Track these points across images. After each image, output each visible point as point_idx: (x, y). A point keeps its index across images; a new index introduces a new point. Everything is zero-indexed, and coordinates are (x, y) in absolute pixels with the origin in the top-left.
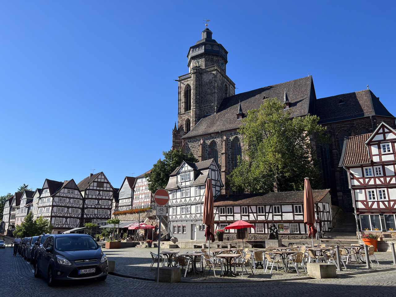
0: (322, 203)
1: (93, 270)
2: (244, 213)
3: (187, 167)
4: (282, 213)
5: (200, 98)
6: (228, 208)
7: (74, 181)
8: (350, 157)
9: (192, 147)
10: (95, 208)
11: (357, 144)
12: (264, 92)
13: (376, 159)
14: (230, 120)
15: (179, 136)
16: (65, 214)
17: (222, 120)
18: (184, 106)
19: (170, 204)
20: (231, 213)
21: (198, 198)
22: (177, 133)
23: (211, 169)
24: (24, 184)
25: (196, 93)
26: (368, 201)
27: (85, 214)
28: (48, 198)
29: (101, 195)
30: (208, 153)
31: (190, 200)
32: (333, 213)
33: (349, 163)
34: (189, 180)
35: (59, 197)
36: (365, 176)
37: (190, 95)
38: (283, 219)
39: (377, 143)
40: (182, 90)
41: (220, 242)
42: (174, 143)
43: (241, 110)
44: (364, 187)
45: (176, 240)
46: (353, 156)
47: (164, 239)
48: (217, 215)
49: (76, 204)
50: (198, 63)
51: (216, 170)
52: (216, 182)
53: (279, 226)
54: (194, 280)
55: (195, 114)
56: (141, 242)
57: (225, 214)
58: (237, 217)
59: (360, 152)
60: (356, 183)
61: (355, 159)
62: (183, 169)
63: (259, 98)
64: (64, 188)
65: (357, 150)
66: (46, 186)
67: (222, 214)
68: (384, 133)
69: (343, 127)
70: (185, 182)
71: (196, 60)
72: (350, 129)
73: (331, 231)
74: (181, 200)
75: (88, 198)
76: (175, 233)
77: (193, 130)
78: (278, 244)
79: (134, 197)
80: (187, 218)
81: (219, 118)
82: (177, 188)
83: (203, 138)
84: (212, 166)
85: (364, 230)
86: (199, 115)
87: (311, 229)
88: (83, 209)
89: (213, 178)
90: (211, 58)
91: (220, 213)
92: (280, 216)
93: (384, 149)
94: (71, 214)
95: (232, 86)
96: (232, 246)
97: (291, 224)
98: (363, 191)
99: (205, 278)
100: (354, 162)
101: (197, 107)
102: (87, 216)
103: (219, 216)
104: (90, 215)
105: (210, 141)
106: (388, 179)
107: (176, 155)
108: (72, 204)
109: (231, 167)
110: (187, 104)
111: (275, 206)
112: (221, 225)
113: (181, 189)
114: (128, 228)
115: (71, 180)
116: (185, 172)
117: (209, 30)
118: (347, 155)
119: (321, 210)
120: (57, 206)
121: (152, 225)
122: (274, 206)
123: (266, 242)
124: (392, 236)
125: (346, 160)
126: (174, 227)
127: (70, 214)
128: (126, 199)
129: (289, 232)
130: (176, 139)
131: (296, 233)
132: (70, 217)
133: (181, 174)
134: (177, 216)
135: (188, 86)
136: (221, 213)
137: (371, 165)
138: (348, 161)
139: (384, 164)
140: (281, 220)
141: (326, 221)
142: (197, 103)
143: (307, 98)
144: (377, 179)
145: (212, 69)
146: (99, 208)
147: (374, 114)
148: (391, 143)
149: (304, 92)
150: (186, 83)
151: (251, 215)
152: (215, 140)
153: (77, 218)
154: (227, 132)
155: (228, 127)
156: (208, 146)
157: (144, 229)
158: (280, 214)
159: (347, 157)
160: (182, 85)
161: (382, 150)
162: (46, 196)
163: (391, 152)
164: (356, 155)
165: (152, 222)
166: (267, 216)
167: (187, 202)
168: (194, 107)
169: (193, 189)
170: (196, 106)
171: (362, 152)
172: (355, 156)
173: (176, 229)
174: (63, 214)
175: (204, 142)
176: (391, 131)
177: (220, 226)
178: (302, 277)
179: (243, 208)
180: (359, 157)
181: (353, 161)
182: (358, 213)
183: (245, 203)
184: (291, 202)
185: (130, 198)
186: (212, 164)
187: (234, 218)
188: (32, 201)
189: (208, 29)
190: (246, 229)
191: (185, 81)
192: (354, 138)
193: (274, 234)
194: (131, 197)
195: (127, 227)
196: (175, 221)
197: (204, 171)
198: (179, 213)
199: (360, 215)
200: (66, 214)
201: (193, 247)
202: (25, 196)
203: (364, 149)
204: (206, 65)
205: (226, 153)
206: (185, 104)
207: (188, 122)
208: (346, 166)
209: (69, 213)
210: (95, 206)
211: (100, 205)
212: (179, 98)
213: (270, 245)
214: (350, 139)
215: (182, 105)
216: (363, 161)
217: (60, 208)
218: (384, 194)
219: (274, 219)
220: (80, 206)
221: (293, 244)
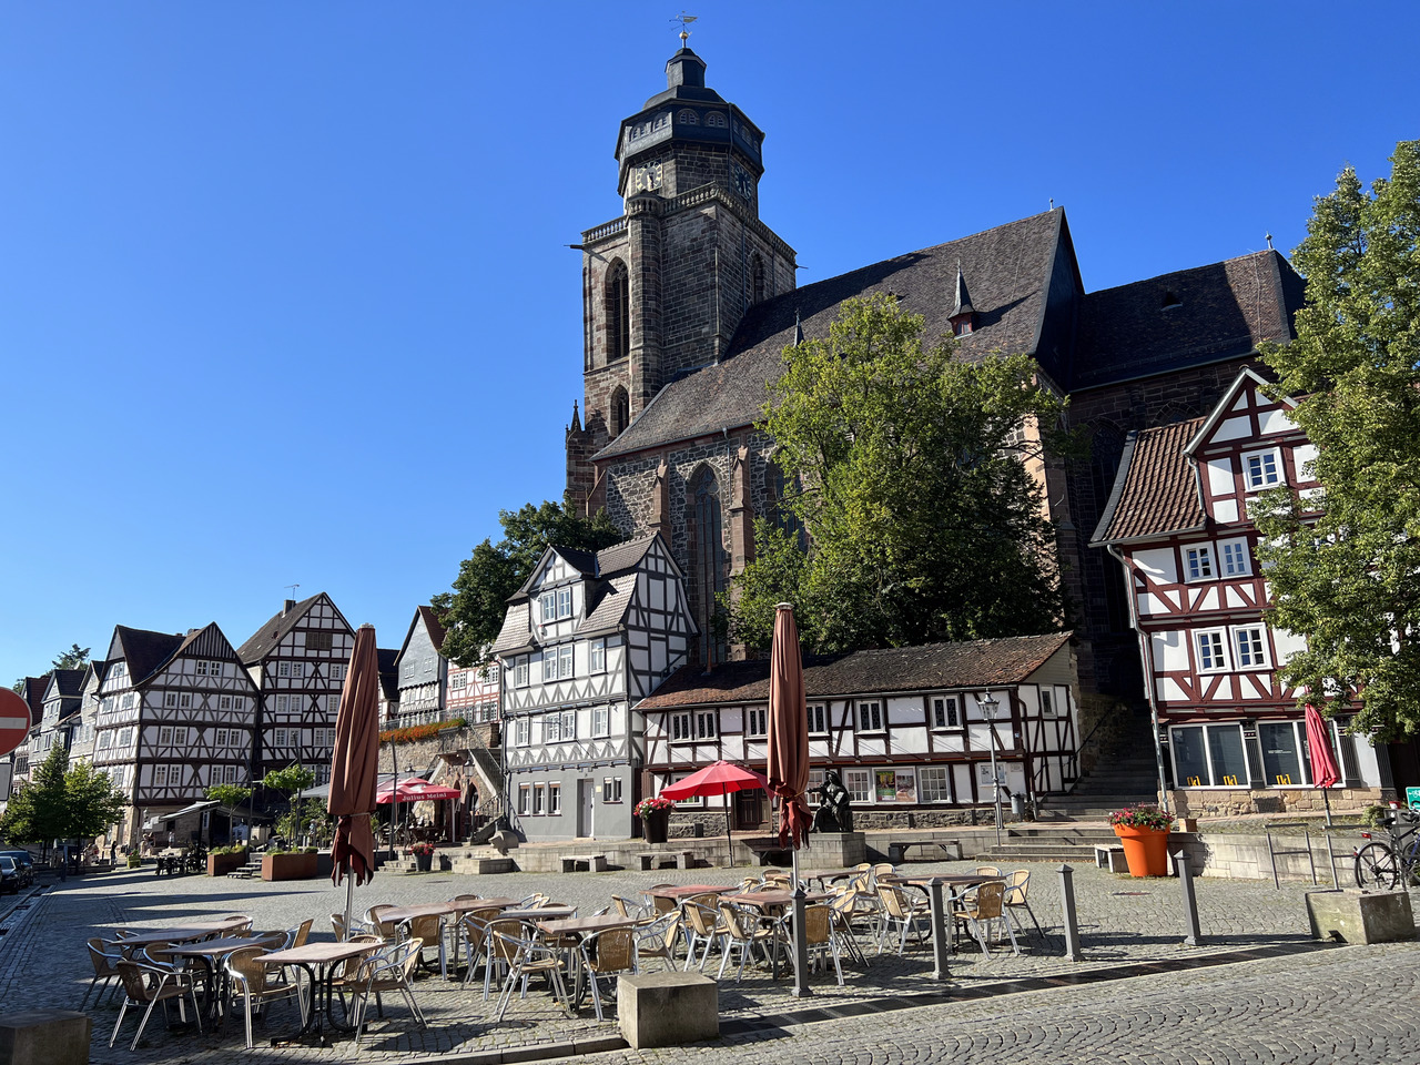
0: (1037, 685)
2: (754, 732)
3: (561, 569)
4: (888, 727)
5: (661, 310)
6: (701, 717)
7: (217, 629)
8: (1136, 509)
9: (627, 490)
10: (303, 725)
11: (1167, 458)
12: (891, 278)
13: (1225, 513)
14: (765, 387)
15: (586, 452)
16: (189, 749)
17: (738, 386)
18: (604, 341)
19: (507, 707)
20: (711, 735)
21: (597, 682)
22: (581, 442)
23: (646, 571)
24: (75, 646)
25: (644, 292)
26: (1198, 673)
27: (267, 747)
28: (126, 695)
29: (321, 678)
30: (684, 510)
31: (574, 689)
32: (1085, 723)
33: (1130, 530)
34: (569, 616)
35: (165, 688)
36: (1188, 579)
37: (626, 299)
38: (894, 751)
39: (1230, 449)
40: (597, 282)
41: (655, 846)
42: (572, 478)
44: (1181, 621)
45: (511, 841)
46: (1148, 505)
48: (662, 744)
49: (231, 712)
50: (651, 178)
51: (670, 577)
52: (669, 618)
53: (878, 777)
55: (644, 369)
56: (402, 851)
57: (690, 737)
58: (733, 746)
59: (1174, 489)
60: (1155, 606)
61: (1151, 516)
62: (550, 577)
64: (184, 655)
65: (1166, 480)
66: (119, 651)
67: (680, 740)
68: (1253, 411)
69: (1177, 394)
70: (555, 626)
71: (646, 167)
72: (1199, 402)
73: (1075, 791)
74: (543, 689)
75: (275, 691)
76: (527, 813)
79: (450, 679)
80: (565, 756)
81: (726, 381)
82: (530, 648)
83: (667, 456)
84: (651, 561)
85: (1183, 782)
86: (658, 371)
88: (257, 730)
89: (657, 604)
90: (700, 159)
91: (672, 735)
92: (882, 741)
93: (1256, 472)
94: (214, 748)
95: (783, 261)
96: (696, 858)
97: (921, 769)
98: (1182, 634)
100: (1146, 528)
101: (648, 342)
102: (273, 755)
103: (670, 747)
104: (284, 751)
105: (691, 467)
106: (1269, 588)
108: (215, 714)
110: (617, 332)
111: (865, 702)
113: (545, 650)
115: (208, 628)
116: (557, 587)
117: (693, 54)
118: (1128, 502)
119: (1033, 711)
120: (157, 723)
122: (858, 704)
124: (1288, 807)
125: (1120, 520)
126: (522, 792)
127: (211, 750)
128: (422, 686)
129: (913, 798)
130: (577, 464)
131: (939, 801)
132: (211, 761)
133: (543, 595)
134: (532, 752)
135: (618, 266)
136: (677, 736)
137: (1205, 535)
138: (1125, 525)
139: (1254, 531)
140: (884, 753)
141: (1053, 754)
142: (650, 328)
143: (1039, 293)
144: (1229, 589)
145: (695, 201)
146: (319, 725)
148: (1278, 448)
149: (1032, 271)
150: (609, 256)
152: (710, 461)
153: (238, 762)
155: (754, 411)
156: (684, 487)
157: (429, 801)
158: (882, 731)
159: (1125, 509)
160: (596, 263)
161: (1247, 476)
162: (120, 688)
163: (1281, 482)
164: (1157, 499)
165: (459, 776)
166: (835, 743)
167: (563, 698)
168: (638, 342)
169: (582, 648)
170: (645, 339)
171: (1182, 488)
172: (1154, 505)
173: (529, 797)
174: (182, 751)
175: (671, 471)
176: (1277, 404)
179: (753, 714)
180: (1168, 508)
181: (1144, 525)
182: (1163, 721)
183: (760, 696)
184: (920, 684)
185: (435, 683)
186: (652, 551)
187: (720, 752)
188: (77, 707)
189: (687, 52)
191: (606, 247)
192: (1162, 434)
193: (835, 809)
194: (439, 681)
196: (524, 770)
197: (621, 580)
199: (1170, 727)
200: (196, 750)
201: (560, 867)
202: (55, 692)
204: (680, 187)
205: (746, 509)
206: (608, 334)
207: (621, 397)
208: (1116, 542)
209: (207, 748)
210: (302, 715)
211: (320, 712)
212: (585, 313)
213: (816, 853)
214: (1148, 440)
215: (599, 339)
216: (1178, 523)
217: (169, 730)
218: (1258, 647)
219: (862, 753)
220: (244, 720)
221: (908, 845)
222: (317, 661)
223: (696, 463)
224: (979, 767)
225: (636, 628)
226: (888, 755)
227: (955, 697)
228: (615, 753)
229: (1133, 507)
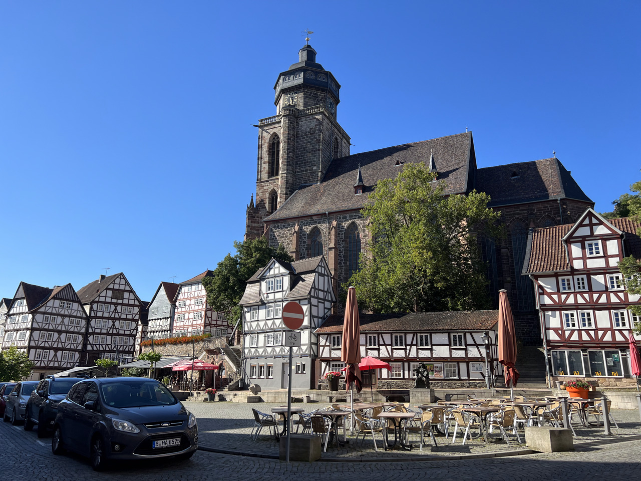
0: (494, 331)
1: (177, 442)
2: (370, 345)
3: (278, 269)
4: (432, 345)
5: (294, 158)
7: (71, 286)
9: (279, 236)
10: (107, 334)
11: (548, 241)
12: (397, 154)
13: (578, 265)
14: (344, 195)
15: (258, 217)
16: (53, 343)
17: (330, 194)
18: (267, 168)
19: (246, 329)
22: (254, 212)
23: (318, 272)
25: (288, 149)
26: (564, 329)
27: (90, 344)
28: (24, 315)
29: (118, 312)
30: (306, 246)
33: (538, 269)
34: (281, 290)
35: (44, 313)
36: (562, 290)
37: (278, 151)
38: (434, 356)
39: (581, 239)
40: (265, 142)
41: (334, 392)
42: (249, 228)
43: (361, 180)
44: (558, 307)
45: (258, 389)
46: (543, 259)
47: (234, 387)
48: (327, 349)
49: (74, 326)
50: (292, 99)
51: (326, 275)
52: (325, 293)
54: (343, 456)
55: (286, 183)
56: (195, 393)
57: (340, 346)
59: (554, 254)
60: (547, 301)
61: (546, 264)
62: (272, 272)
63: (388, 163)
64: (54, 298)
65: (549, 250)
66: (22, 293)
67: (336, 347)
68: (591, 225)
69: (518, 214)
70: (273, 294)
71: (290, 94)
72: (527, 218)
74: (266, 322)
75: (96, 317)
76: (254, 377)
77: (282, 208)
78: (429, 396)
79: (176, 317)
80: (276, 352)
81: (325, 191)
82: (260, 303)
83: (299, 222)
84: (319, 268)
85: (557, 373)
86: (292, 184)
87: (511, 372)
88: (86, 336)
89: (321, 287)
90: (314, 94)
91: (332, 344)
92: (429, 351)
93: (591, 249)
94: (65, 343)
95: (346, 142)
96: (354, 398)
97: (445, 364)
98: (558, 313)
99: (360, 453)
100: (545, 269)
101: (289, 171)
102: (93, 347)
103: (331, 350)
104: (98, 346)
105: (310, 228)
106: (595, 296)
107: (257, 248)
108: (67, 326)
109: (343, 270)
110: (273, 165)
111: (422, 335)
112: (333, 365)
113: (267, 305)
114: (172, 368)
115: (67, 286)
116: (275, 277)
117: (311, 47)
118: (534, 257)
119: (493, 342)
120: (39, 330)
121: (213, 363)
122: (419, 335)
123: (410, 393)
124: (600, 385)
125: (533, 265)
126: (252, 367)
127: (63, 344)
128: (161, 319)
129: (442, 376)
130: (252, 222)
131: (453, 378)
132: (63, 349)
133: (268, 280)
134: (259, 350)
135: (275, 137)
136: (334, 345)
137: (570, 273)
138: (535, 267)
139: (590, 273)
140: (430, 356)
142: (290, 165)
143: (465, 167)
144: (578, 296)
145: (313, 112)
146: (115, 334)
147: (563, 196)
148: (600, 240)
149: (461, 157)
150: (272, 131)
151: (383, 348)
152: (319, 226)
153: (76, 350)
154: (338, 214)
155: (339, 206)
156: (306, 236)
157: (198, 370)
158: (429, 347)
159: (533, 260)
160: (265, 134)
161: (587, 251)
162: (21, 312)
163: (601, 254)
164: (547, 257)
165: (214, 359)
166: (408, 351)
167: (276, 326)
168: (284, 170)
170: (287, 170)
171: (557, 253)
172: (546, 259)
173: (256, 370)
174: (50, 343)
175: (301, 229)
176: (601, 223)
177: (331, 365)
178: (518, 450)
179: (370, 337)
180: (553, 261)
181: (543, 267)
182: (549, 348)
183: (374, 329)
184: (447, 328)
185: (168, 318)
186: (320, 264)
189: (309, 46)
190: (374, 371)
191: (270, 127)
192: (544, 231)
193: (424, 379)
194: (170, 317)
195: (171, 366)
196: (254, 358)
197: (307, 275)
198: (261, 344)
199: (551, 350)
200: (56, 343)
203: (558, 249)
204: (305, 105)
205: (335, 248)
206: (269, 165)
207: (273, 196)
208: (532, 274)
210: (107, 330)
211: (116, 328)
212: (258, 156)
213: (418, 397)
214: (538, 233)
215: (265, 167)
216: (559, 267)
217: (45, 333)
218: (589, 320)
219: (420, 356)
220: (80, 330)
221: (453, 395)
222: (116, 304)
223: (312, 226)
224: (471, 364)
225: (314, 297)
226: (432, 357)
227: (462, 334)
228: (303, 352)
229: (537, 260)
